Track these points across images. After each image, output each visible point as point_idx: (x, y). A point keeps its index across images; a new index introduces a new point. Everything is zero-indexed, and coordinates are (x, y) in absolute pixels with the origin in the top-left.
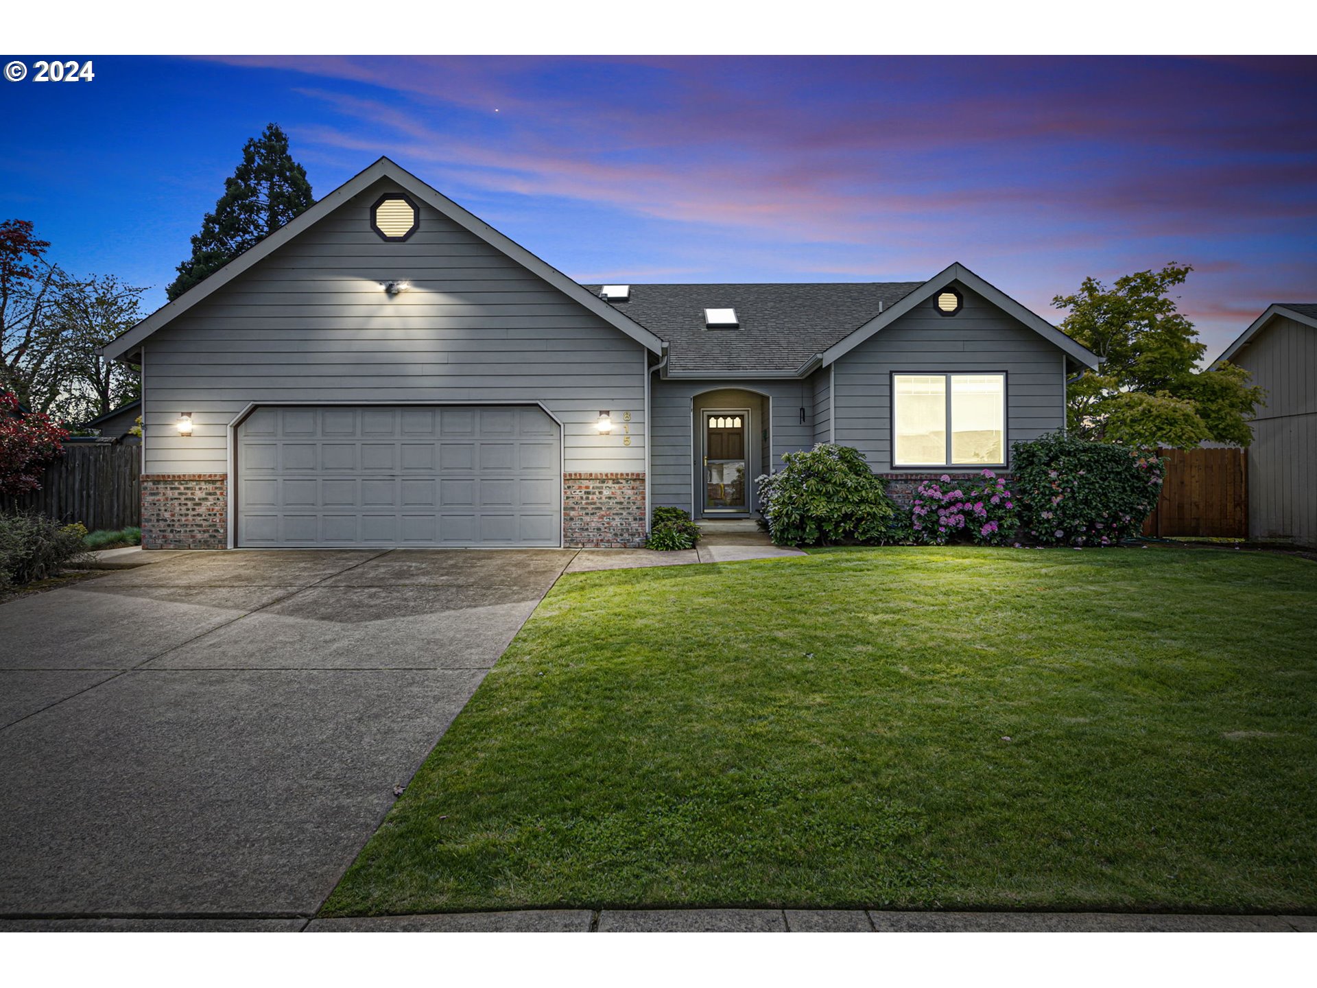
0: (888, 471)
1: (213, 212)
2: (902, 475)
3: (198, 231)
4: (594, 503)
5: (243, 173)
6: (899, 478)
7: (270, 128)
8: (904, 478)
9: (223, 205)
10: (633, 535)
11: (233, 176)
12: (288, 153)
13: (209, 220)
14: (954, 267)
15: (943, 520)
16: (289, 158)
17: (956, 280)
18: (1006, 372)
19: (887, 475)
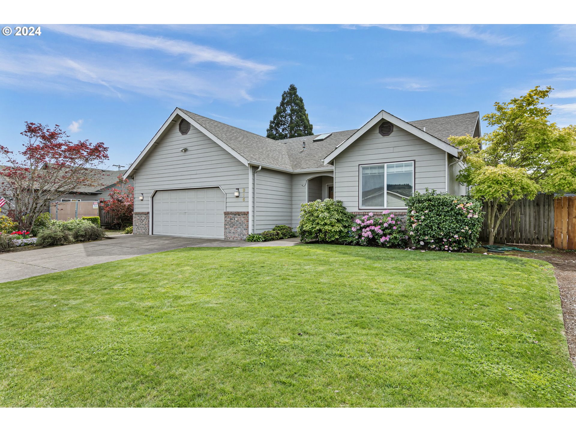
0: (357, 210)
1: (272, 120)
2: (361, 213)
3: (268, 127)
4: (232, 223)
5: (282, 104)
6: (360, 214)
7: (291, 86)
8: (362, 214)
9: (276, 117)
10: (243, 235)
11: (279, 106)
12: (297, 94)
13: (271, 122)
14: (382, 112)
15: (363, 234)
16: (297, 96)
17: (383, 119)
18: (414, 161)
19: (357, 212)
